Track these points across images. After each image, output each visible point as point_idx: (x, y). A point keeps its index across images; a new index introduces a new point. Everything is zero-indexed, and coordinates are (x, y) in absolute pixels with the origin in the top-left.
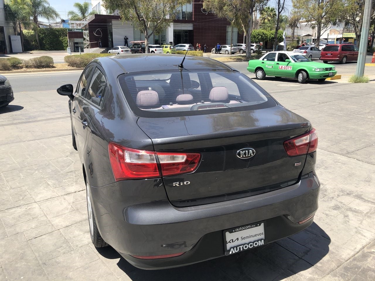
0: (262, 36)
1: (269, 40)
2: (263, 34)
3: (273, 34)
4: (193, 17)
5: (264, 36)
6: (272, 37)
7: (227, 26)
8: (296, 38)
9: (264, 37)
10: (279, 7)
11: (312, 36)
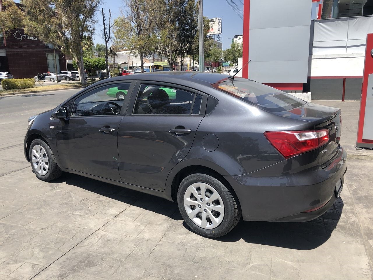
0: (86, 64)
1: (93, 67)
2: (87, 62)
3: (96, 62)
4: (5, 42)
5: (88, 63)
6: (96, 65)
7: (47, 53)
8: (117, 66)
9: (88, 65)
10: (105, 36)
11: (128, 64)
